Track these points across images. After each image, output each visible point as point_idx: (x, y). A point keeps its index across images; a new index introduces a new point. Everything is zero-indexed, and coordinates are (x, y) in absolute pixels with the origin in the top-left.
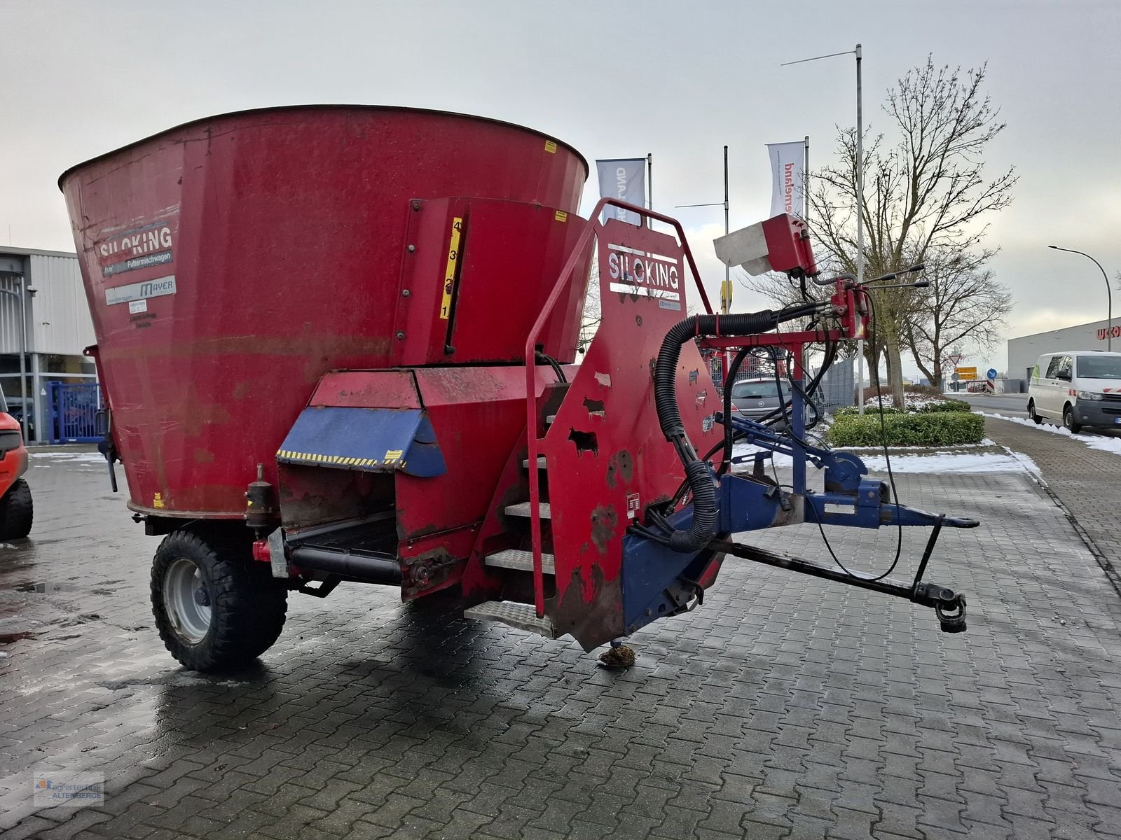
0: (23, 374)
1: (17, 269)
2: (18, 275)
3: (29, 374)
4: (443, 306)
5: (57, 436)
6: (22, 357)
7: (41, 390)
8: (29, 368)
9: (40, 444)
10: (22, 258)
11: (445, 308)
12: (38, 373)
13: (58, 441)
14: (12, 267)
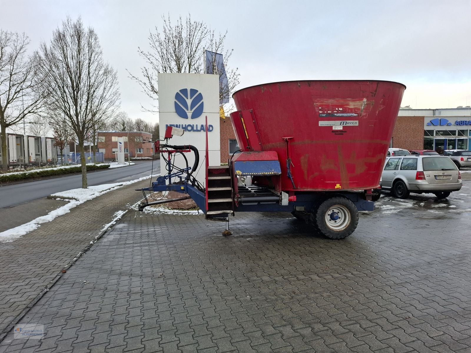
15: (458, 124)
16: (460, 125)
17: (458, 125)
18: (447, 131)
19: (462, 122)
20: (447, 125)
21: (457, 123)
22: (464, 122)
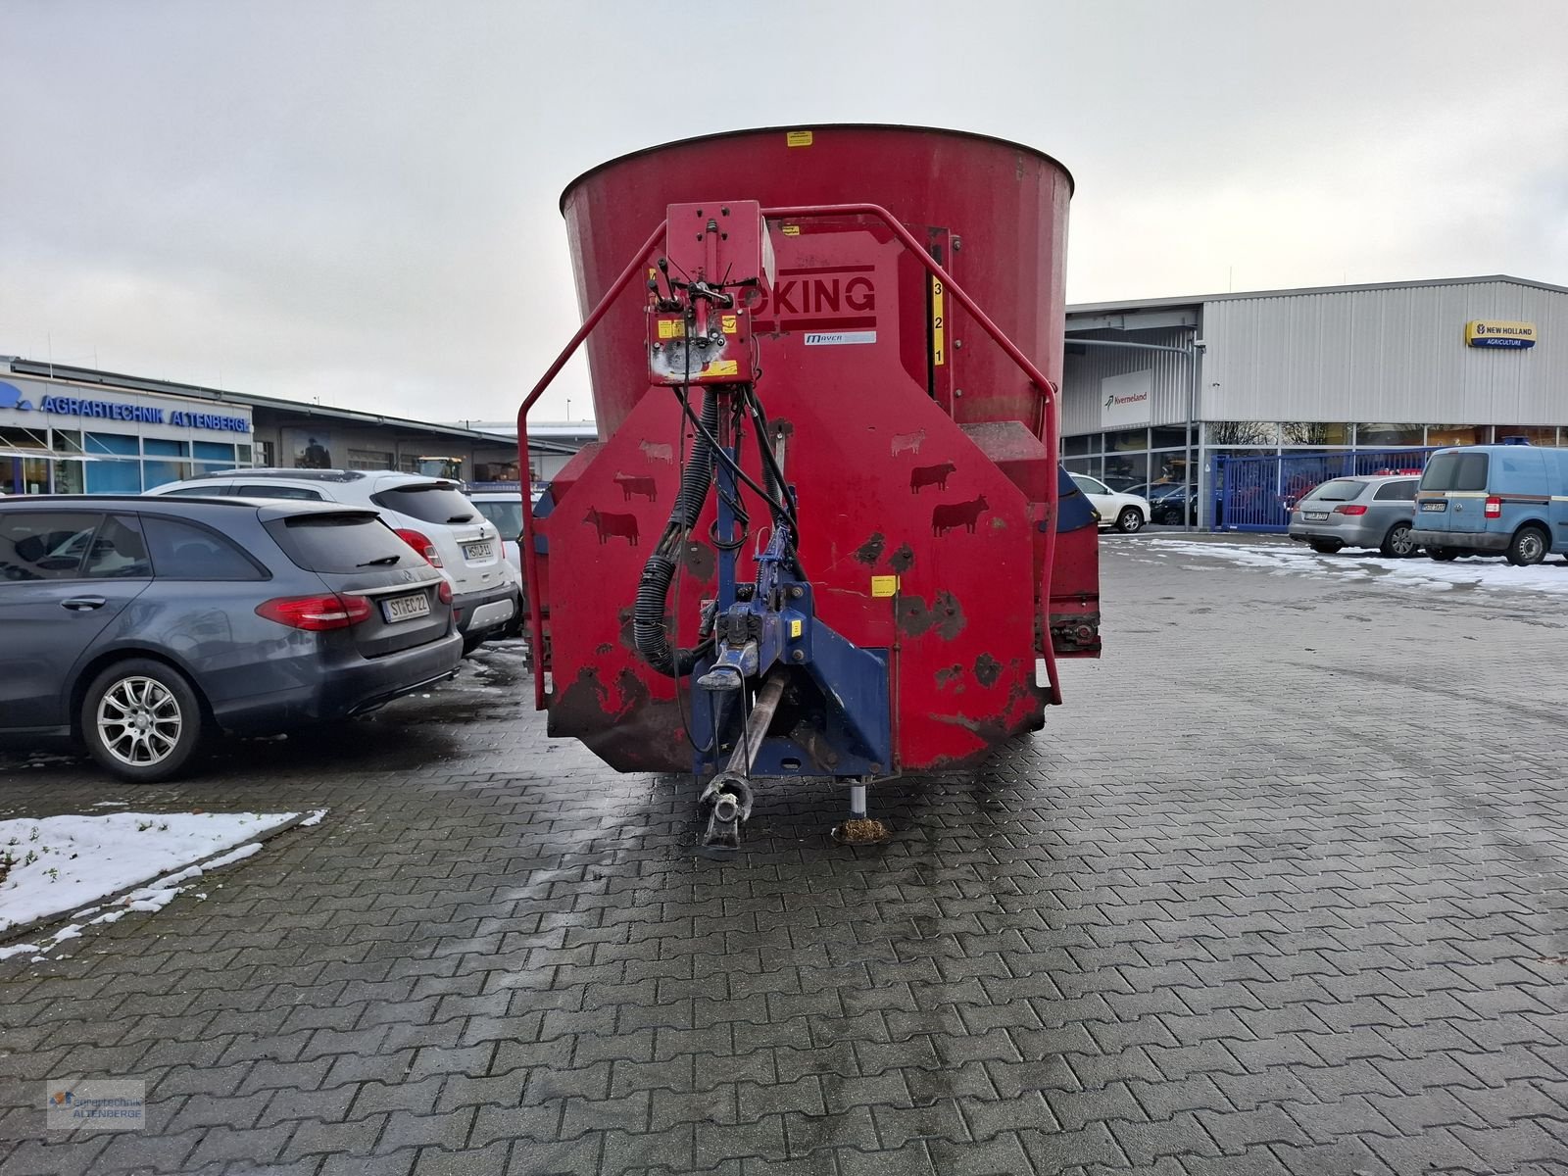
0: (1188, 447)
1: (1189, 323)
2: (1191, 329)
3: (1195, 447)
4: (936, 351)
5: (1219, 522)
6: (1189, 427)
7: (1205, 465)
8: (1195, 440)
9: (1201, 530)
10: (1195, 308)
11: (939, 353)
12: (1204, 445)
13: (1220, 527)
14: (1183, 320)
15: (52, 407)
16: (57, 412)
17: (50, 410)
18: (20, 429)
19: (62, 401)
20: (18, 409)
21: (49, 404)
22: (67, 404)
